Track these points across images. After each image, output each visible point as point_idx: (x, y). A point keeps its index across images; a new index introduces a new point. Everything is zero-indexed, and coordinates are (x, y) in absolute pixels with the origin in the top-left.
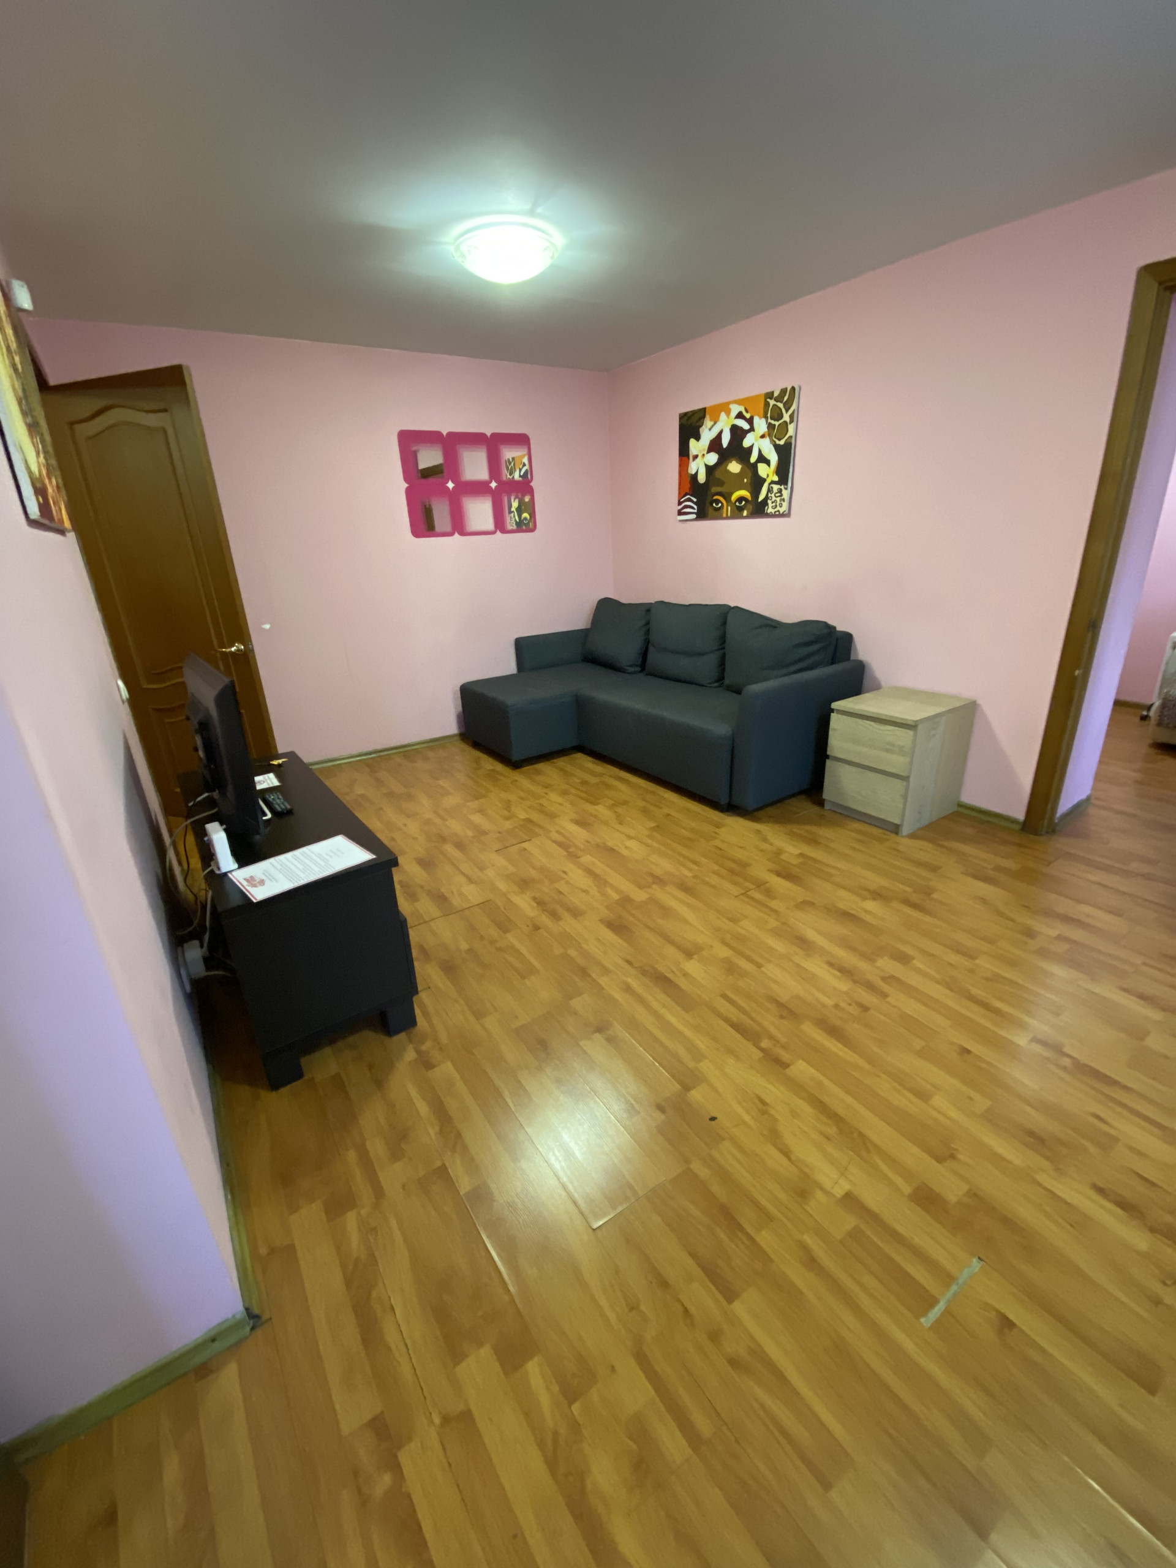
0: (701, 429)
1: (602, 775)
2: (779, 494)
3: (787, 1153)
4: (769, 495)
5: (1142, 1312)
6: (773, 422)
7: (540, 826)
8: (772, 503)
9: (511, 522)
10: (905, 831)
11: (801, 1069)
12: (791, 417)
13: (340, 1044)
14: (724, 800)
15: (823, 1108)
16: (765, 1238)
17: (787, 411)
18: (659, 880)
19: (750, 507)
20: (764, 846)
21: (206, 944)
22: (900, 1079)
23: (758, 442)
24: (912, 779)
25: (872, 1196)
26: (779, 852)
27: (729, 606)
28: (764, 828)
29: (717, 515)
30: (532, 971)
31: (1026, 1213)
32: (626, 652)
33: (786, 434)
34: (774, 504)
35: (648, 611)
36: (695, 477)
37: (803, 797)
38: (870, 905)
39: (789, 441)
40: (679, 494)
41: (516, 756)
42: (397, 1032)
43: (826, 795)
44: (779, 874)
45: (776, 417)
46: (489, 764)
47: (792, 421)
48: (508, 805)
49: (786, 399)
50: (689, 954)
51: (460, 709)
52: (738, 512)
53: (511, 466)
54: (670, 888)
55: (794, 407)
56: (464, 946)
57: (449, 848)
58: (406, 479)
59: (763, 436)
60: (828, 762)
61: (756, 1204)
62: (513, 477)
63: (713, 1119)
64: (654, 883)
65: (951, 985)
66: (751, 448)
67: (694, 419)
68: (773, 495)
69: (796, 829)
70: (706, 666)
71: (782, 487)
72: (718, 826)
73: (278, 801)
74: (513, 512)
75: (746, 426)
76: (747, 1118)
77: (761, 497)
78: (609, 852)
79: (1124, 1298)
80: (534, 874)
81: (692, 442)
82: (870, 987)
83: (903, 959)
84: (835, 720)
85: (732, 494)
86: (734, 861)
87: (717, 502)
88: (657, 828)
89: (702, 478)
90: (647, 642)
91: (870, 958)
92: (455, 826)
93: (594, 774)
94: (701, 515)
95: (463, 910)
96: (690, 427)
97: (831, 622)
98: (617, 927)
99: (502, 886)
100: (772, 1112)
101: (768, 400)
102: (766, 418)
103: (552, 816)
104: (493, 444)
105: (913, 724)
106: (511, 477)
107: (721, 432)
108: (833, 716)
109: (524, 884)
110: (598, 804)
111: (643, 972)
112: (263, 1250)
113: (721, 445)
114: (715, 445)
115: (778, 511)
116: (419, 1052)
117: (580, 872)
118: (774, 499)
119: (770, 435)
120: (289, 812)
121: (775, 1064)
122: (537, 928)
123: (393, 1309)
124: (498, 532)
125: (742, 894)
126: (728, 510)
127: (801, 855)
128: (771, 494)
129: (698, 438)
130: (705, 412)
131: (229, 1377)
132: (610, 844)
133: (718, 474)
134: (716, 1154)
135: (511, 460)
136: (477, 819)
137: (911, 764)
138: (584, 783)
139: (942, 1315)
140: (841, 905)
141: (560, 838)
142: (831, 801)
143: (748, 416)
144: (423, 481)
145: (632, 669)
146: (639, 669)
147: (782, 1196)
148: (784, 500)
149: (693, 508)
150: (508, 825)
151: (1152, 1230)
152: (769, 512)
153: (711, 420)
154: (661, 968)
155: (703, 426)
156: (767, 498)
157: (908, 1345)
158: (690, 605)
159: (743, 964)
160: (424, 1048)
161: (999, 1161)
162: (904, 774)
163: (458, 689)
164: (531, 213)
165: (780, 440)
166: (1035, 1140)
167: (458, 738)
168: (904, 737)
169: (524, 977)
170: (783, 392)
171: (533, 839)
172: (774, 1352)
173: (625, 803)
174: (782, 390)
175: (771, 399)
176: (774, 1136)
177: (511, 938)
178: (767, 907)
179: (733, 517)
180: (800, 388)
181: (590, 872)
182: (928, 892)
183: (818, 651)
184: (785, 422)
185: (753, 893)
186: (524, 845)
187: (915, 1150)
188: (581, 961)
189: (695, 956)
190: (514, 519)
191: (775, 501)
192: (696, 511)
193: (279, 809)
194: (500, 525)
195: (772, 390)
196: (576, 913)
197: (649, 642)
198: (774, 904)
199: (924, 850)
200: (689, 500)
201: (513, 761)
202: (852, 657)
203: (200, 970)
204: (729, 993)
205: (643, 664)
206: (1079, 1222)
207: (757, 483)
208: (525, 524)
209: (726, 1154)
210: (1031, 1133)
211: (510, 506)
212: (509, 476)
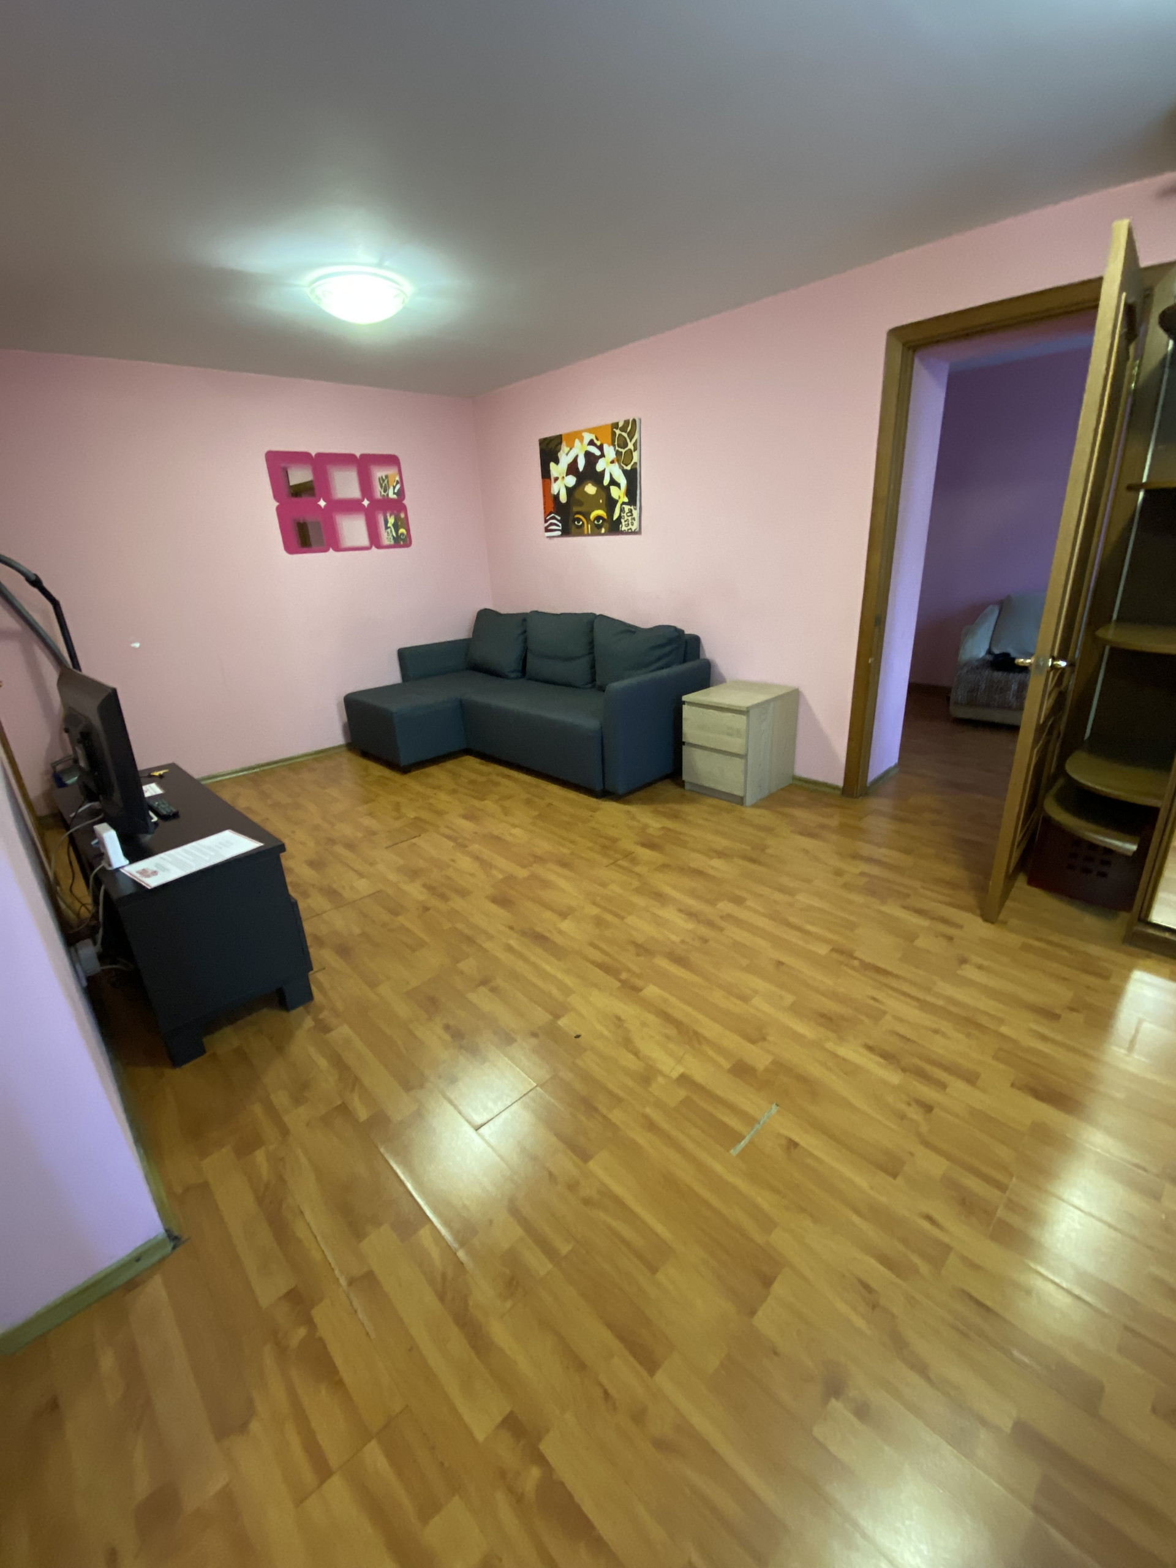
0: (559, 454)
1: (490, 774)
2: (629, 514)
3: (636, 1054)
4: (622, 514)
5: (893, 1126)
6: (620, 450)
7: (428, 823)
8: (625, 521)
9: (386, 537)
10: (749, 801)
11: (652, 991)
12: (635, 445)
13: (239, 1023)
14: (598, 788)
15: (666, 1017)
16: (616, 1116)
17: (631, 441)
18: (539, 859)
19: (606, 524)
20: (635, 823)
21: (99, 941)
22: (730, 990)
23: (609, 467)
24: (750, 757)
25: (700, 1073)
26: (645, 827)
27: (594, 614)
28: (632, 809)
29: (580, 532)
30: (422, 944)
31: (816, 1071)
32: (506, 658)
33: (632, 460)
34: (626, 523)
35: (525, 620)
36: (556, 497)
37: (668, 780)
38: (717, 863)
39: (634, 467)
40: (545, 512)
41: (404, 760)
42: (294, 1007)
43: (685, 777)
44: (644, 845)
45: (622, 446)
46: (377, 770)
47: (635, 449)
48: (397, 807)
49: (628, 430)
50: (563, 915)
51: (345, 719)
52: (596, 531)
53: (385, 484)
54: (550, 865)
55: (636, 437)
56: (357, 931)
57: (339, 849)
58: (276, 497)
59: (612, 462)
60: (684, 748)
61: (610, 1093)
62: (388, 495)
63: (578, 1036)
64: (535, 862)
65: (774, 917)
66: (604, 471)
67: (552, 445)
68: (625, 515)
69: (660, 808)
70: (578, 669)
71: (632, 508)
72: (595, 810)
73: (163, 806)
74: (390, 527)
75: (597, 453)
76: (606, 1033)
77: (615, 517)
78: (495, 840)
79: (879, 1117)
80: (421, 864)
81: (552, 465)
82: (710, 924)
83: (738, 901)
84: (686, 710)
85: (590, 514)
86: (606, 838)
87: (579, 520)
88: (540, 816)
89: (563, 498)
90: (526, 650)
91: (712, 903)
92: (346, 830)
93: (482, 774)
94: (566, 532)
95: (354, 901)
96: (549, 451)
97: (679, 626)
98: (502, 901)
99: (392, 877)
100: (626, 1025)
101: (614, 430)
102: (614, 445)
103: (440, 813)
104: (364, 464)
105: (745, 709)
106: (385, 494)
107: (577, 457)
108: (685, 708)
109: (414, 874)
110: (485, 799)
111: (524, 933)
112: (179, 1190)
113: (578, 469)
114: (572, 469)
115: (631, 529)
116: (316, 1020)
117: (468, 859)
118: (626, 518)
119: (618, 461)
120: (175, 815)
121: (631, 990)
122: (426, 909)
123: (302, 1213)
124: (373, 547)
125: (612, 864)
126: (588, 528)
127: (663, 828)
128: (624, 513)
129: (557, 461)
130: (561, 439)
131: (156, 1288)
132: (496, 833)
133: (577, 495)
134: (579, 1062)
135: (384, 478)
136: (367, 821)
137: (747, 742)
138: (472, 782)
139: (746, 1146)
140: (693, 865)
141: (448, 832)
142: (689, 782)
143: (598, 443)
144: (295, 499)
145: (513, 675)
146: (519, 674)
147: (630, 1083)
148: (634, 519)
149: (558, 526)
150: (398, 824)
151: (904, 1070)
152: (623, 529)
153: (567, 446)
154: (539, 929)
155: (561, 451)
156: (620, 517)
157: (718, 1168)
158: (562, 614)
159: (609, 917)
160: (321, 1016)
161: (797, 1037)
162: (742, 752)
163: (343, 700)
164: (380, 265)
165: (627, 465)
166: (827, 1020)
167: (344, 749)
168: (740, 721)
169: (413, 950)
170: (627, 422)
171: (422, 835)
172: (617, 1189)
173: (510, 797)
174: (625, 421)
175: (617, 428)
176: (627, 1043)
177: (401, 919)
178: (633, 872)
179: (593, 534)
180: (640, 420)
181: (477, 858)
182: (763, 848)
183: (670, 653)
184: (630, 450)
185: (621, 862)
186: (413, 841)
187: (736, 1038)
188: (467, 931)
189: (569, 917)
190: (391, 535)
191: (627, 520)
192: (560, 528)
193: (165, 813)
194: (375, 541)
195: (617, 421)
196: (463, 893)
197: (527, 649)
198: (638, 869)
199: (764, 817)
200: (553, 518)
201: (402, 765)
202: (702, 657)
203: (95, 967)
204: (596, 942)
205: (523, 671)
206: (850, 1070)
207: (611, 504)
208: (402, 540)
209: (589, 1062)
210: (823, 1015)
211: (386, 522)
212: (383, 493)
